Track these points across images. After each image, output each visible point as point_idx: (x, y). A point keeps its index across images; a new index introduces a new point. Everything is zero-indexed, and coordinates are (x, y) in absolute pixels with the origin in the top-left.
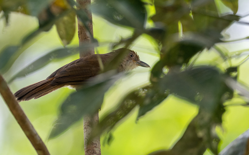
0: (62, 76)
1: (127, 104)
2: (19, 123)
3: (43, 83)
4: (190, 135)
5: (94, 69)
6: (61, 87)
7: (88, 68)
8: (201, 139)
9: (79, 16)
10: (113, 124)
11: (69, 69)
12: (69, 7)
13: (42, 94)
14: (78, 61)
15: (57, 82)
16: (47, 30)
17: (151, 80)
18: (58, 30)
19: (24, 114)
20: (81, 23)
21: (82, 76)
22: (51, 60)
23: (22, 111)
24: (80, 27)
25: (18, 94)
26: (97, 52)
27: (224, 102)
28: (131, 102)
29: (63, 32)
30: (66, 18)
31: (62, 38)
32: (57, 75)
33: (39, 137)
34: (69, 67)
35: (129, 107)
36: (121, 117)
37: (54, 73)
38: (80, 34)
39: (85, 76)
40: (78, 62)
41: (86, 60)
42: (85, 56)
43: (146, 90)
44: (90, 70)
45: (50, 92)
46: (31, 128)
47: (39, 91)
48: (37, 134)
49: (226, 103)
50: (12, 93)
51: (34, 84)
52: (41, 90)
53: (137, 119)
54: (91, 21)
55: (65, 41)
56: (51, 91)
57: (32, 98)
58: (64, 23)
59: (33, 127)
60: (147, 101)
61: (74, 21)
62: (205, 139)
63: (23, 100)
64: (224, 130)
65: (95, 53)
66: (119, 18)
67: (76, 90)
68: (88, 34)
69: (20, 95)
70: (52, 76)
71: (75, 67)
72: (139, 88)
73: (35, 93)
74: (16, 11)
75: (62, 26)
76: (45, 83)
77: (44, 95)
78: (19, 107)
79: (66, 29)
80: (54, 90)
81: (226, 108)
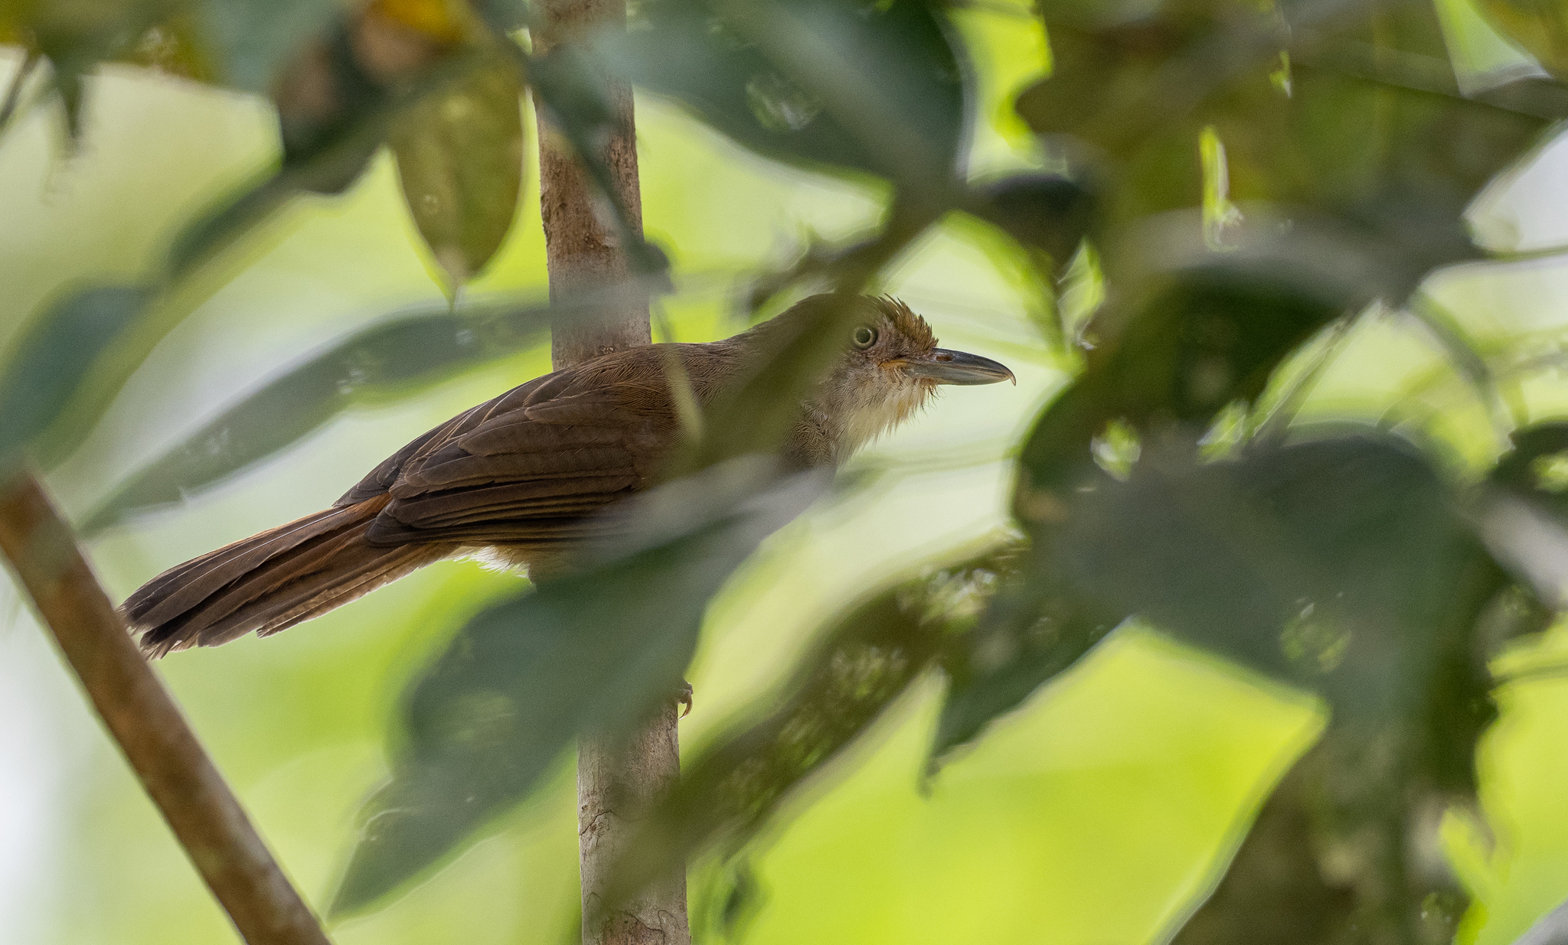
0: (440, 484)
1: (851, 675)
2: (154, 794)
3: (318, 528)
4: (1274, 866)
5: (648, 439)
6: (434, 556)
7: (612, 437)
8: (1342, 897)
9: (548, 96)
10: (756, 806)
11: (486, 440)
12: (478, 33)
13: (313, 603)
14: (545, 392)
15: (409, 528)
16: (338, 185)
17: (1019, 511)
18: (411, 185)
19: (185, 736)
20: (558, 141)
21: (574, 488)
22: (346, 391)
23: (172, 717)
24: (555, 170)
25: (153, 602)
26: (666, 330)
27: (1498, 651)
28: (872, 663)
29: (441, 197)
30: (457, 108)
31: (432, 236)
32: (404, 479)
33: (287, 886)
34: (484, 425)
35: (863, 691)
36: (812, 758)
37: (388, 463)
38: (556, 208)
39: (592, 486)
40: (545, 395)
41: (596, 381)
42: (588, 356)
43: (988, 578)
44: (621, 445)
45: (360, 589)
46: (235, 829)
47: (290, 584)
48: (270, 868)
49: (1509, 661)
50: (106, 602)
51: (258, 541)
52: (303, 578)
53: (931, 769)
54: (625, 130)
55: (454, 258)
56: (371, 585)
57: (246, 628)
58: (446, 137)
59: (243, 819)
60: (995, 651)
61: (514, 129)
62: (1373, 891)
63: (187, 639)
64: (1490, 838)
65: (656, 340)
66: (789, 115)
67: (533, 576)
68: (603, 213)
69: (167, 610)
70: (377, 485)
71: (527, 428)
72: (926, 571)
73: (265, 598)
74: (134, 57)
75: (433, 158)
76: (331, 534)
77: (319, 609)
78: (158, 690)
79: (458, 179)
80: (391, 574)
81: (1502, 696)
